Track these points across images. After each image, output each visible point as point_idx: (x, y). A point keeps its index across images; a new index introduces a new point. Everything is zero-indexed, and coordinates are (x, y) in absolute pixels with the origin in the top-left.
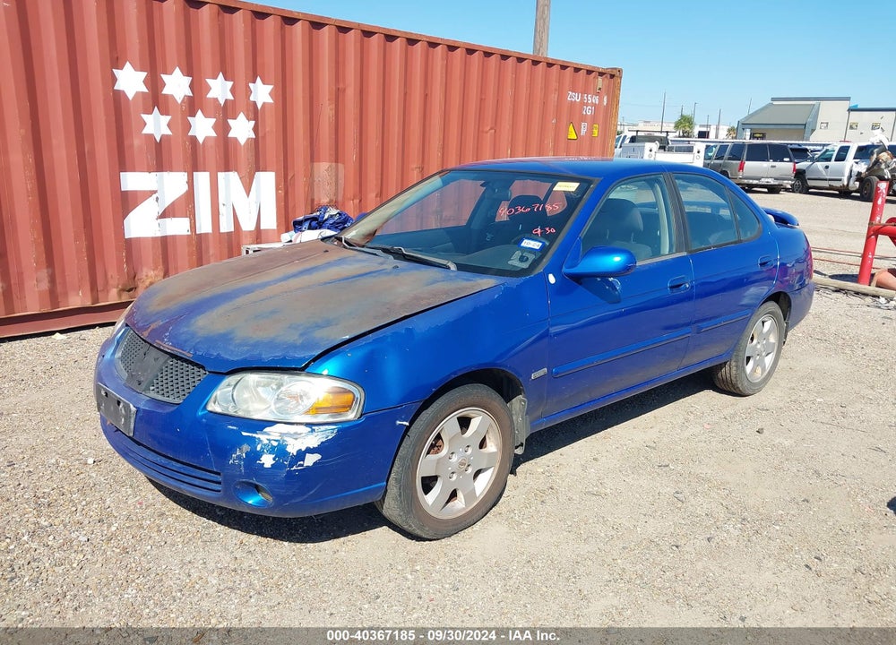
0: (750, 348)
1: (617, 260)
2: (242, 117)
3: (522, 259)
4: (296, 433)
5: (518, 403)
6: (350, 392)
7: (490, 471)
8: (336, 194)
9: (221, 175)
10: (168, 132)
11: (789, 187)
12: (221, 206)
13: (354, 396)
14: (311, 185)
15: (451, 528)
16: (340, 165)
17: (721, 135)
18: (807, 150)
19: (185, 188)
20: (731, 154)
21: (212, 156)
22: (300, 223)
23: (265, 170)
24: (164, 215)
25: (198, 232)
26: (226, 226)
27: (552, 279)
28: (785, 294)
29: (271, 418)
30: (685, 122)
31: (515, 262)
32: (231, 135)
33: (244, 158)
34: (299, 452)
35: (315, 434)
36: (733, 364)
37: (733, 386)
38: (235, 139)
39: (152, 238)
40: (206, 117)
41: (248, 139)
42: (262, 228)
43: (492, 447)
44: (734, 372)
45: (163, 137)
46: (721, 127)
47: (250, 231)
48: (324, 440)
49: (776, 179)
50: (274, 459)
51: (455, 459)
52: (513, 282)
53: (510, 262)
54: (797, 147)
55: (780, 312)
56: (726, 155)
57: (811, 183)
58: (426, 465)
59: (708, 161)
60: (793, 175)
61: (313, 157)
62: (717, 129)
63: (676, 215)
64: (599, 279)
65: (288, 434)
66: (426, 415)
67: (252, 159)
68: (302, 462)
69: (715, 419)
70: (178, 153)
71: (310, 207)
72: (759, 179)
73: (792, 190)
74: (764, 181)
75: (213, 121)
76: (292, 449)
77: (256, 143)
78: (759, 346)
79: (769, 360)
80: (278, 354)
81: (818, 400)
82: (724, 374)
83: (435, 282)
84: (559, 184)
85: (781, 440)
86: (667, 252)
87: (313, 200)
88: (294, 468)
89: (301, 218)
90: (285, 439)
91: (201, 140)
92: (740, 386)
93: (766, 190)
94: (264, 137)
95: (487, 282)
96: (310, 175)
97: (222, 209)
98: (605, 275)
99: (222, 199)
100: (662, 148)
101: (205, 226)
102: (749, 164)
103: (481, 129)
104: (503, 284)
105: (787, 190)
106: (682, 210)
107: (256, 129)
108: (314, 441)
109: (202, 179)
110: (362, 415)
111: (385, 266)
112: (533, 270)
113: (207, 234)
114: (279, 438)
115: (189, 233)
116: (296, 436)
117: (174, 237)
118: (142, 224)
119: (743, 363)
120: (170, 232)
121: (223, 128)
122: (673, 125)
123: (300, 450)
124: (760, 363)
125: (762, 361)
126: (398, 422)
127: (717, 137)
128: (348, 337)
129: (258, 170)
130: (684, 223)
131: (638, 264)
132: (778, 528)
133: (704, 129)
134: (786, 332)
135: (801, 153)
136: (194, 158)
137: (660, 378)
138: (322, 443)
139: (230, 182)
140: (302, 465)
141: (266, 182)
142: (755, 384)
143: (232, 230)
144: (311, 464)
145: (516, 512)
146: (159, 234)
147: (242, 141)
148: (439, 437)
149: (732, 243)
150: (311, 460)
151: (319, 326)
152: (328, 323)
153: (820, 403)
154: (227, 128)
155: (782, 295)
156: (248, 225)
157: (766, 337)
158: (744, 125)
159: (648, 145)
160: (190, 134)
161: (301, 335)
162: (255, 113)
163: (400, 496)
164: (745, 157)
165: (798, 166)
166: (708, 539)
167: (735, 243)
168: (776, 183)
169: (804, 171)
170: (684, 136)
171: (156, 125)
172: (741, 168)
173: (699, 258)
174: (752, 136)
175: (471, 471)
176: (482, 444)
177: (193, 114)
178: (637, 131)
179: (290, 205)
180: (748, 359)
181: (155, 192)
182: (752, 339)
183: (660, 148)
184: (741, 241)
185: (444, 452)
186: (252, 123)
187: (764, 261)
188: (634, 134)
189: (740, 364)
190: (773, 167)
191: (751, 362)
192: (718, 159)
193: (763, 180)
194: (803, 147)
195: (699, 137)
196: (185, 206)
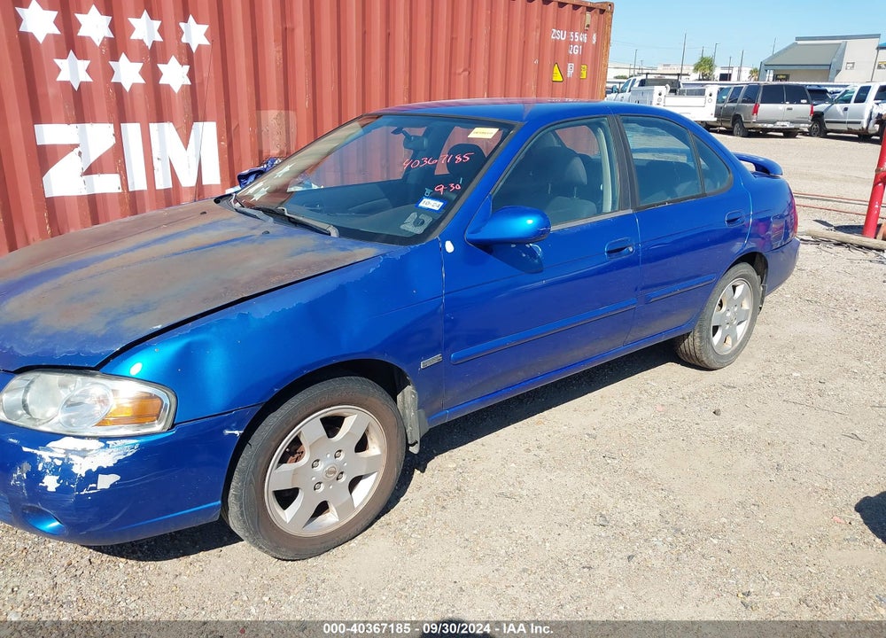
0: (717, 316)
1: (529, 223)
2: (173, 61)
3: (418, 223)
4: (84, 450)
5: (408, 395)
6: (156, 397)
7: (373, 477)
8: (288, 144)
9: (154, 127)
10: (88, 79)
11: (806, 130)
12: (155, 160)
13: (162, 402)
14: (258, 137)
15: (318, 547)
16: (291, 113)
17: (743, 78)
18: (826, 91)
19: (112, 141)
20: (745, 96)
21: (141, 104)
22: (246, 177)
23: (204, 120)
24: (89, 171)
25: (130, 190)
26: (163, 182)
27: (449, 247)
28: (760, 254)
29: (58, 430)
30: (705, 65)
31: (410, 227)
32: (162, 81)
33: (180, 107)
34: (89, 472)
35: (109, 450)
36: (697, 334)
37: (698, 359)
38: (168, 87)
39: (78, 196)
40: (131, 61)
41: (183, 86)
42: (204, 183)
43: (375, 449)
44: (698, 344)
45: (81, 84)
46: (743, 69)
47: (191, 187)
48: (122, 457)
49: (792, 122)
50: (58, 481)
51: (320, 467)
52: (398, 251)
53: (402, 227)
54: (816, 88)
55: (754, 274)
56: (740, 98)
57: (828, 126)
58: (279, 477)
59: (721, 105)
60: (811, 118)
61: (259, 105)
62: (740, 71)
63: (621, 165)
64: (513, 246)
65: (75, 452)
66: (273, 419)
67: (189, 108)
68: (94, 485)
69: (672, 399)
70: (101, 103)
71: (257, 159)
72: (774, 123)
73: (809, 134)
74: (779, 125)
75: (140, 65)
76: (80, 468)
77: (193, 91)
78: (729, 314)
79: (741, 330)
80: (73, 349)
81: (795, 374)
82: (687, 345)
83: (304, 251)
84: (477, 130)
85: (743, 425)
86: (610, 209)
87: (261, 152)
88: (85, 492)
89: (246, 172)
90: (71, 457)
91: (127, 87)
92: (704, 359)
93: (782, 134)
94: (202, 83)
95: (365, 251)
96: (257, 124)
97: (157, 164)
98: (521, 242)
99: (156, 154)
100: (673, 91)
101: (138, 182)
102: (763, 107)
103: (453, 71)
104: (384, 255)
105: (804, 134)
106: (629, 158)
107: (191, 75)
108: (108, 458)
109: (132, 131)
110: (173, 426)
111: (255, 232)
112: (428, 236)
113: (141, 192)
114: (63, 456)
115: (120, 191)
116: (83, 453)
117: (104, 195)
118: (64, 181)
119: (708, 333)
120: (98, 190)
121: (152, 74)
122: (693, 68)
123: (90, 470)
124: (732, 333)
125: (733, 330)
126: (227, 432)
127: (739, 79)
128: (159, 327)
129: (196, 120)
130: (631, 175)
131: (553, 228)
132: (715, 541)
133: (726, 72)
134: (763, 297)
135: (819, 95)
136: (120, 108)
137: (602, 356)
138: (119, 461)
139: (165, 133)
140: (95, 488)
141: (207, 133)
142: (723, 357)
143: (171, 186)
144: (107, 487)
145: (408, 521)
146: (85, 193)
147: (176, 88)
148: (297, 442)
149: (693, 197)
150: (105, 482)
151: (133, 312)
152: (146, 308)
153: (796, 378)
154: (157, 74)
155: (758, 255)
156: (188, 181)
157: (739, 303)
158: (766, 66)
159: (657, 89)
160: (113, 81)
161: (109, 323)
162: (188, 56)
163: (242, 515)
164: (759, 99)
165: (816, 108)
166: (629, 557)
167: (698, 197)
168: (793, 126)
169: (822, 114)
170: (704, 80)
171: (73, 71)
172: (756, 111)
173: (649, 217)
174: (775, 78)
175: (345, 479)
176: (362, 445)
177: (116, 59)
178: (647, 74)
179: (235, 157)
180: (716, 329)
181: (77, 146)
182: (721, 305)
183: (671, 91)
184: (705, 195)
185: (305, 460)
186: (187, 68)
187: (732, 218)
188: (644, 77)
189: (705, 334)
190: (789, 109)
191: (719, 333)
192: (732, 102)
193: (778, 123)
194: (823, 88)
195: (720, 80)
196: (114, 160)
